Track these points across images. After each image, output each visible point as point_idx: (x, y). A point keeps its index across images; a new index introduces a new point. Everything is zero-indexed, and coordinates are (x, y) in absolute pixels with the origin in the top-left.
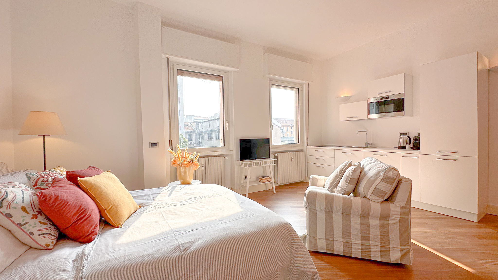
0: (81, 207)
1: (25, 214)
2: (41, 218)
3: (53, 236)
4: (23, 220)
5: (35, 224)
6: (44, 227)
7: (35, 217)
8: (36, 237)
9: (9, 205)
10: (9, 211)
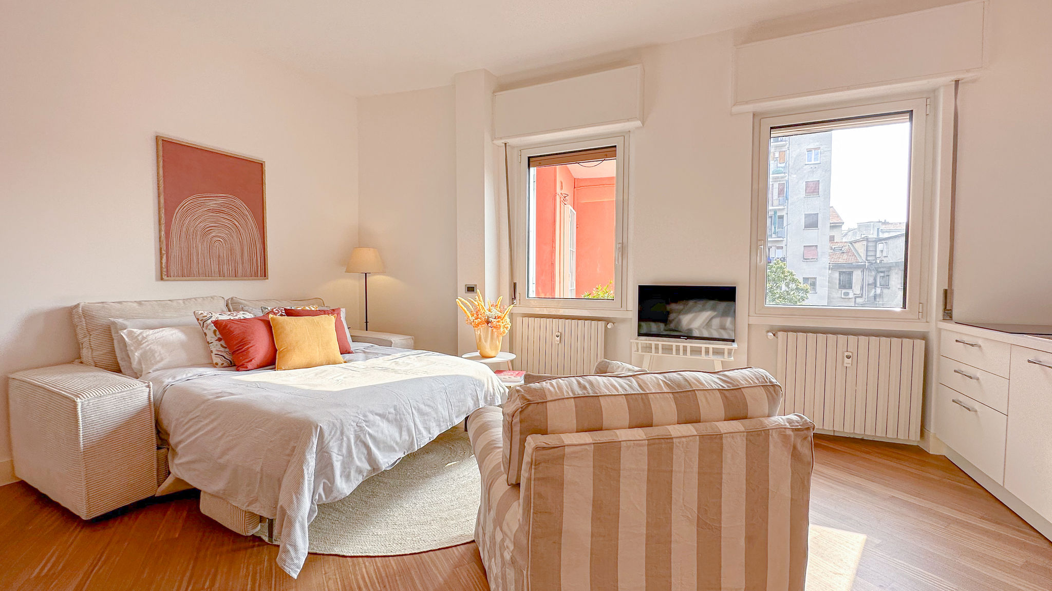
0: (243, 340)
1: (214, 336)
2: (222, 342)
3: (225, 358)
4: (211, 340)
5: (217, 345)
6: (222, 349)
7: (219, 340)
8: (213, 355)
9: (207, 326)
10: (205, 331)
